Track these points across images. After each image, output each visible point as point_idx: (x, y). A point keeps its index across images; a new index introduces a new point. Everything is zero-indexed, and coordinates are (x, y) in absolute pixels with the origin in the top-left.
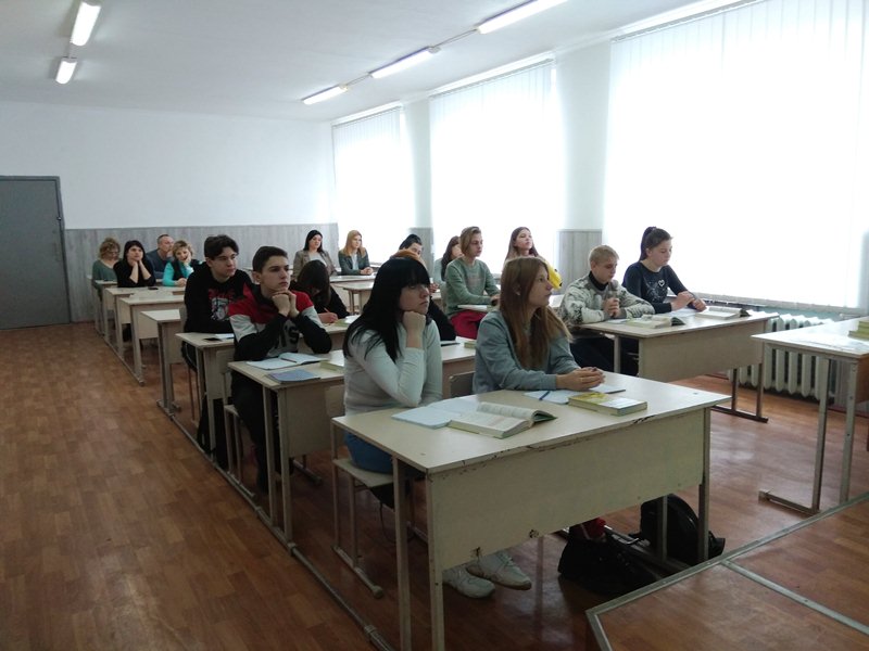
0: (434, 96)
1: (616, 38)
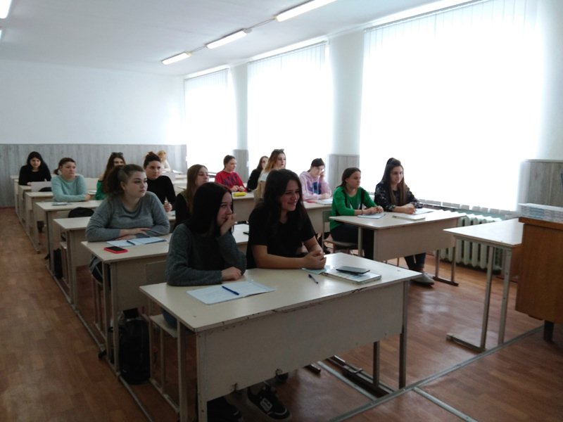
1: (367, 29)
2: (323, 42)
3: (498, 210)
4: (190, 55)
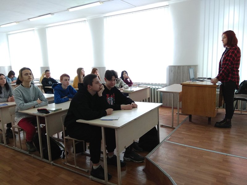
0: (47, 27)
1: (105, 17)
3: (160, 84)
4: (18, 23)
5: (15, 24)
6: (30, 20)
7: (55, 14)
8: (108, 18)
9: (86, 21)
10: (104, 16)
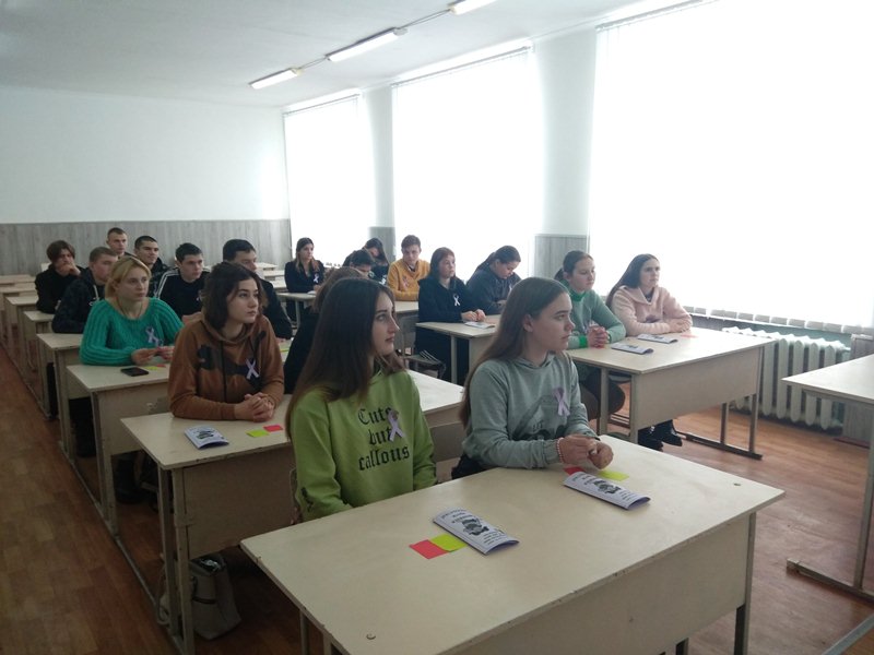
0: (397, 84)
1: (601, 26)
2: (524, 48)
4: (299, 73)
5: (289, 75)
6: (331, 57)
7: (409, 28)
8: (613, 31)
9: (529, 51)
10: (600, 23)
